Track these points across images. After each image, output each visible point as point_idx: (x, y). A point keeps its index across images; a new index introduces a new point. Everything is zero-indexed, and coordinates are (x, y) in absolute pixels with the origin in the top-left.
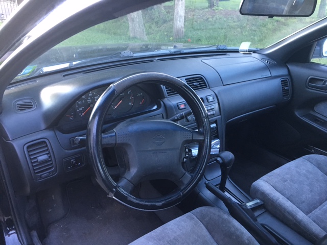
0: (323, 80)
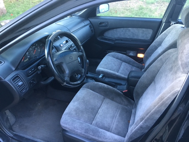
0: (104, 23)
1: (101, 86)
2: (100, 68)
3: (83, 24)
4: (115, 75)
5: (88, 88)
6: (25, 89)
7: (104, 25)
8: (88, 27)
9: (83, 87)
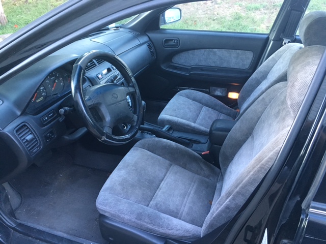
0: (173, 40)
1: (165, 144)
2: (165, 115)
3: (137, 42)
4: (189, 127)
5: (143, 147)
6: (37, 147)
7: (172, 43)
8: (145, 47)
9: (135, 145)
